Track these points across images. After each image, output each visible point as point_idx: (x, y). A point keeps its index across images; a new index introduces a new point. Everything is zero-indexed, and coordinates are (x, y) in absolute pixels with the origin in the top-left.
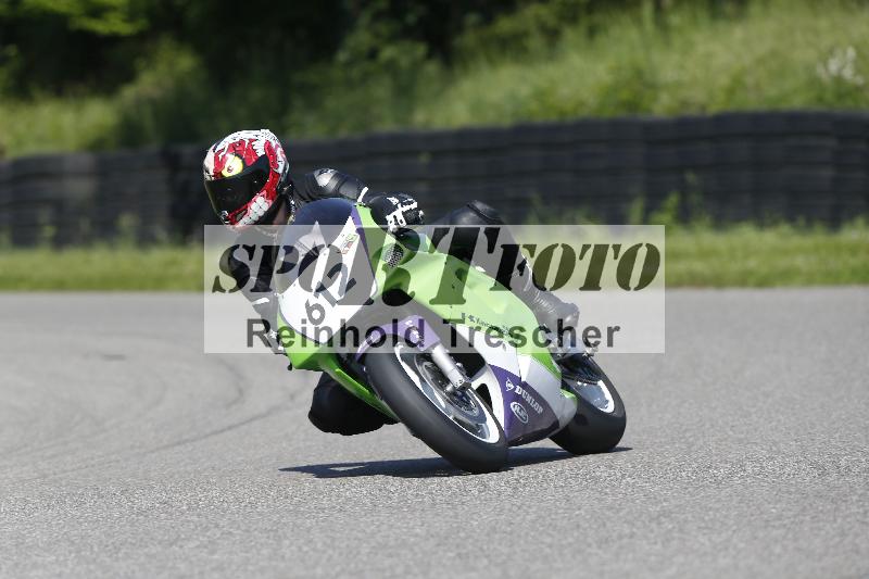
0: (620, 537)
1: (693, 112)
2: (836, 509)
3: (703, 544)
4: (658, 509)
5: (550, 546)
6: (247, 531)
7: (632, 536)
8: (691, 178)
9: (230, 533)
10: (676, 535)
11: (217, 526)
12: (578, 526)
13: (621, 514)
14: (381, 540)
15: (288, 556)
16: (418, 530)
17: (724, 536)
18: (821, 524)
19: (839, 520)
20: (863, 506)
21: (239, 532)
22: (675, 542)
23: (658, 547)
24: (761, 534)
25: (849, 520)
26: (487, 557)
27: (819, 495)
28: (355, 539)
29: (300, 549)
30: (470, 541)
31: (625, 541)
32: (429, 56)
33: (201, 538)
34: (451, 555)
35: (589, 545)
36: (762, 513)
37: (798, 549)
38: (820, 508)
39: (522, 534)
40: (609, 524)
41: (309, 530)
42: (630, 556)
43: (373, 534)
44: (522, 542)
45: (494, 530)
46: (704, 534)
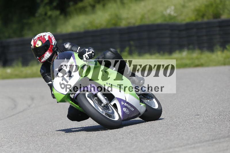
0: (120, 139)
1: (132, 25)
2: (177, 128)
3: (142, 139)
4: (129, 130)
5: (101, 142)
6: (20, 142)
7: (123, 138)
8: (132, 43)
9: (16, 143)
10: (134, 137)
11: (12, 141)
12: (108, 136)
13: (120, 132)
14: (56, 143)
15: (31, 148)
16: (66, 140)
17: (147, 137)
18: (173, 132)
19: (178, 131)
20: (183, 127)
21: (18, 143)
22: (135, 139)
23: (130, 140)
24: (157, 136)
25: (180, 131)
26: (85, 146)
27: (172, 125)
28: (49, 143)
29: (35, 146)
30: (80, 142)
31: (121, 139)
32: (61, 14)
33: (8, 145)
34: (75, 146)
35: (112, 141)
36: (157, 130)
37: (167, 139)
38: (172, 128)
39: (94, 139)
40: (116, 135)
41: (37, 141)
42: (123, 143)
43: (54, 142)
44: (94, 141)
45: (86, 138)
46: (142, 137)
